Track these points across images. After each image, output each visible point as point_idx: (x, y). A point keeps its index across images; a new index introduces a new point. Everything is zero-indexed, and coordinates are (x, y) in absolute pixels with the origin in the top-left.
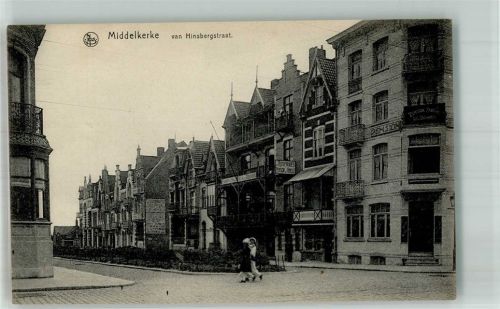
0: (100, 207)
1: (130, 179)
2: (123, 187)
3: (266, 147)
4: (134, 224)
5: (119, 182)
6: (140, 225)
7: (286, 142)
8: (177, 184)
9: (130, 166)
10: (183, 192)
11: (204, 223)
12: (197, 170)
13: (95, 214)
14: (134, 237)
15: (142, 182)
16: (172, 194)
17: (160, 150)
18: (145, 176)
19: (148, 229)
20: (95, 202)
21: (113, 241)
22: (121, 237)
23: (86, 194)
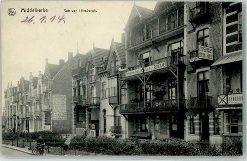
0: (18, 102)
1: (40, 81)
2: (35, 87)
3: (168, 43)
4: (43, 113)
5: (32, 84)
6: (48, 114)
7: (198, 32)
8: (78, 82)
9: (40, 72)
10: (84, 87)
11: (104, 111)
12: (98, 68)
13: (15, 107)
14: (43, 122)
15: (49, 82)
16: (75, 89)
17: (62, 62)
18: (52, 78)
19: (55, 116)
20: (15, 98)
21: (27, 126)
22: (33, 122)
23: (9, 94)
